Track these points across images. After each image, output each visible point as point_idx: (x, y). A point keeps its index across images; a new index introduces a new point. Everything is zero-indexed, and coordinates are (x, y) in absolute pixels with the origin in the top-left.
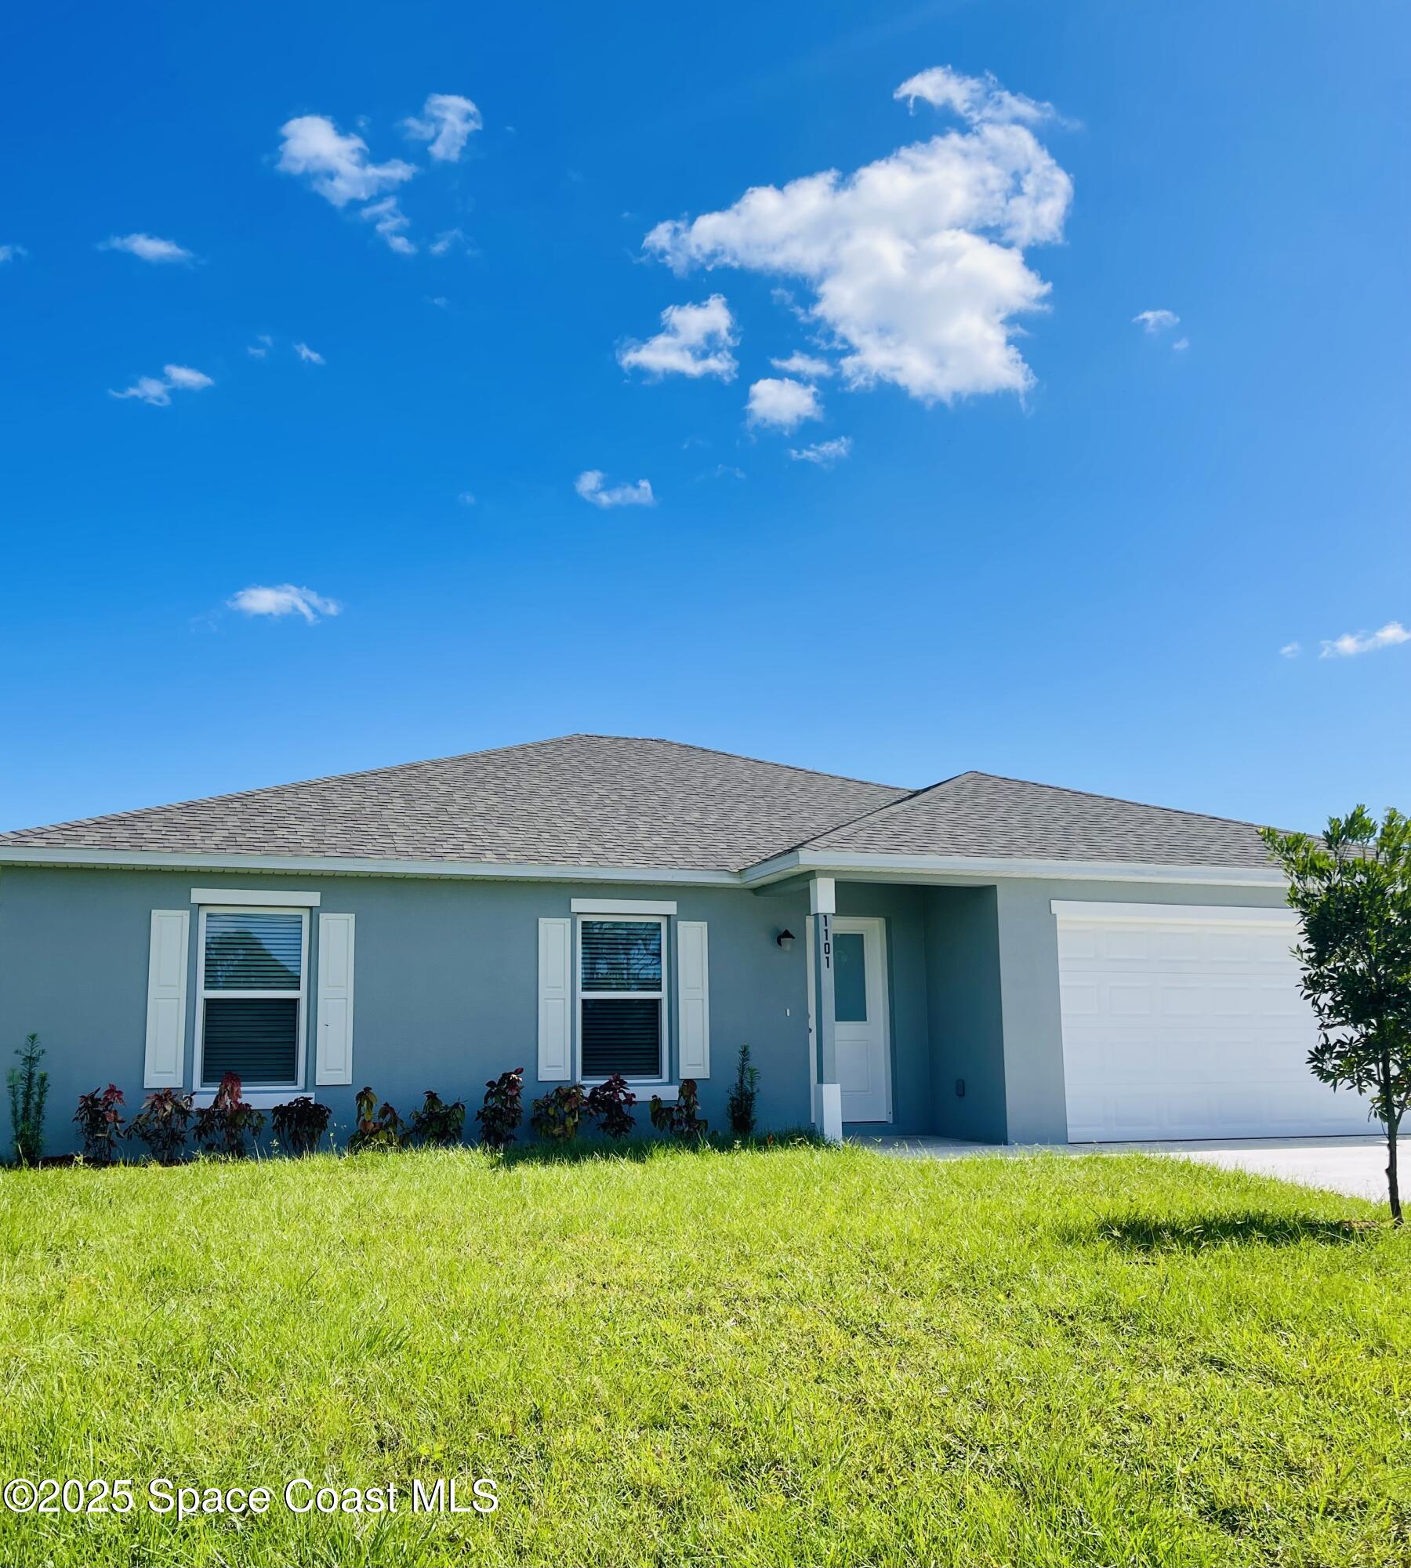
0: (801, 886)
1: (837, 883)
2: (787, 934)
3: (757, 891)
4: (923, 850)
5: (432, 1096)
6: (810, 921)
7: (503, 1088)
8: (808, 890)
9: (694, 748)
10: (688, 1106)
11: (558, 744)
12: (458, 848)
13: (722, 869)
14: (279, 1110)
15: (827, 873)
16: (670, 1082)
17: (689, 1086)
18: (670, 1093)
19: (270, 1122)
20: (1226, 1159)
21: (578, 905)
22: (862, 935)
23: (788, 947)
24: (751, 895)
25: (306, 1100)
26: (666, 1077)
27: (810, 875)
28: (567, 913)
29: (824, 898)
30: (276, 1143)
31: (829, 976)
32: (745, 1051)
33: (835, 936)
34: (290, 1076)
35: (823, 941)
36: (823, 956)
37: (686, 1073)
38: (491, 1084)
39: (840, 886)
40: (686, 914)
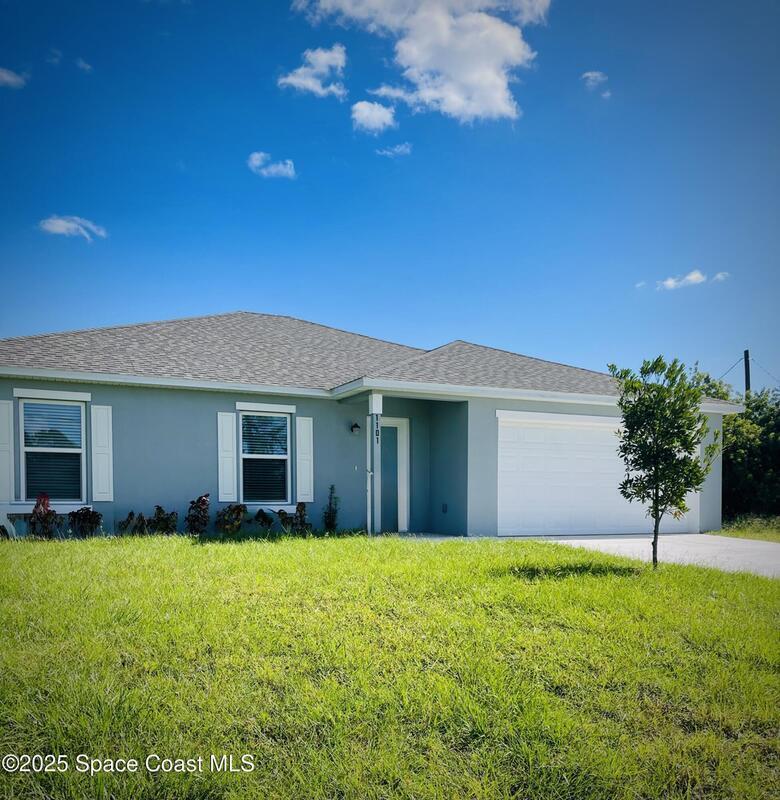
0: (364, 399)
1: (384, 398)
2: (356, 426)
3: (340, 401)
4: (430, 380)
5: (159, 509)
6: (369, 419)
7: (199, 504)
8: (367, 401)
9: (307, 322)
10: (301, 516)
11: (229, 316)
12: (170, 371)
13: (321, 388)
14: (72, 514)
15: (379, 391)
16: (292, 504)
17: (301, 506)
18: (291, 510)
19: (67, 521)
20: (575, 543)
21: (240, 405)
22: (396, 428)
23: (357, 433)
24: (337, 404)
25: (88, 509)
26: (289, 501)
27: (369, 392)
28: (235, 410)
29: (376, 405)
30: (70, 531)
31: (378, 448)
32: (332, 488)
33: (382, 427)
34: (77, 495)
35: (375, 429)
36: (375, 437)
37: (300, 499)
38: (193, 502)
39: (385, 399)
40: (301, 413)
